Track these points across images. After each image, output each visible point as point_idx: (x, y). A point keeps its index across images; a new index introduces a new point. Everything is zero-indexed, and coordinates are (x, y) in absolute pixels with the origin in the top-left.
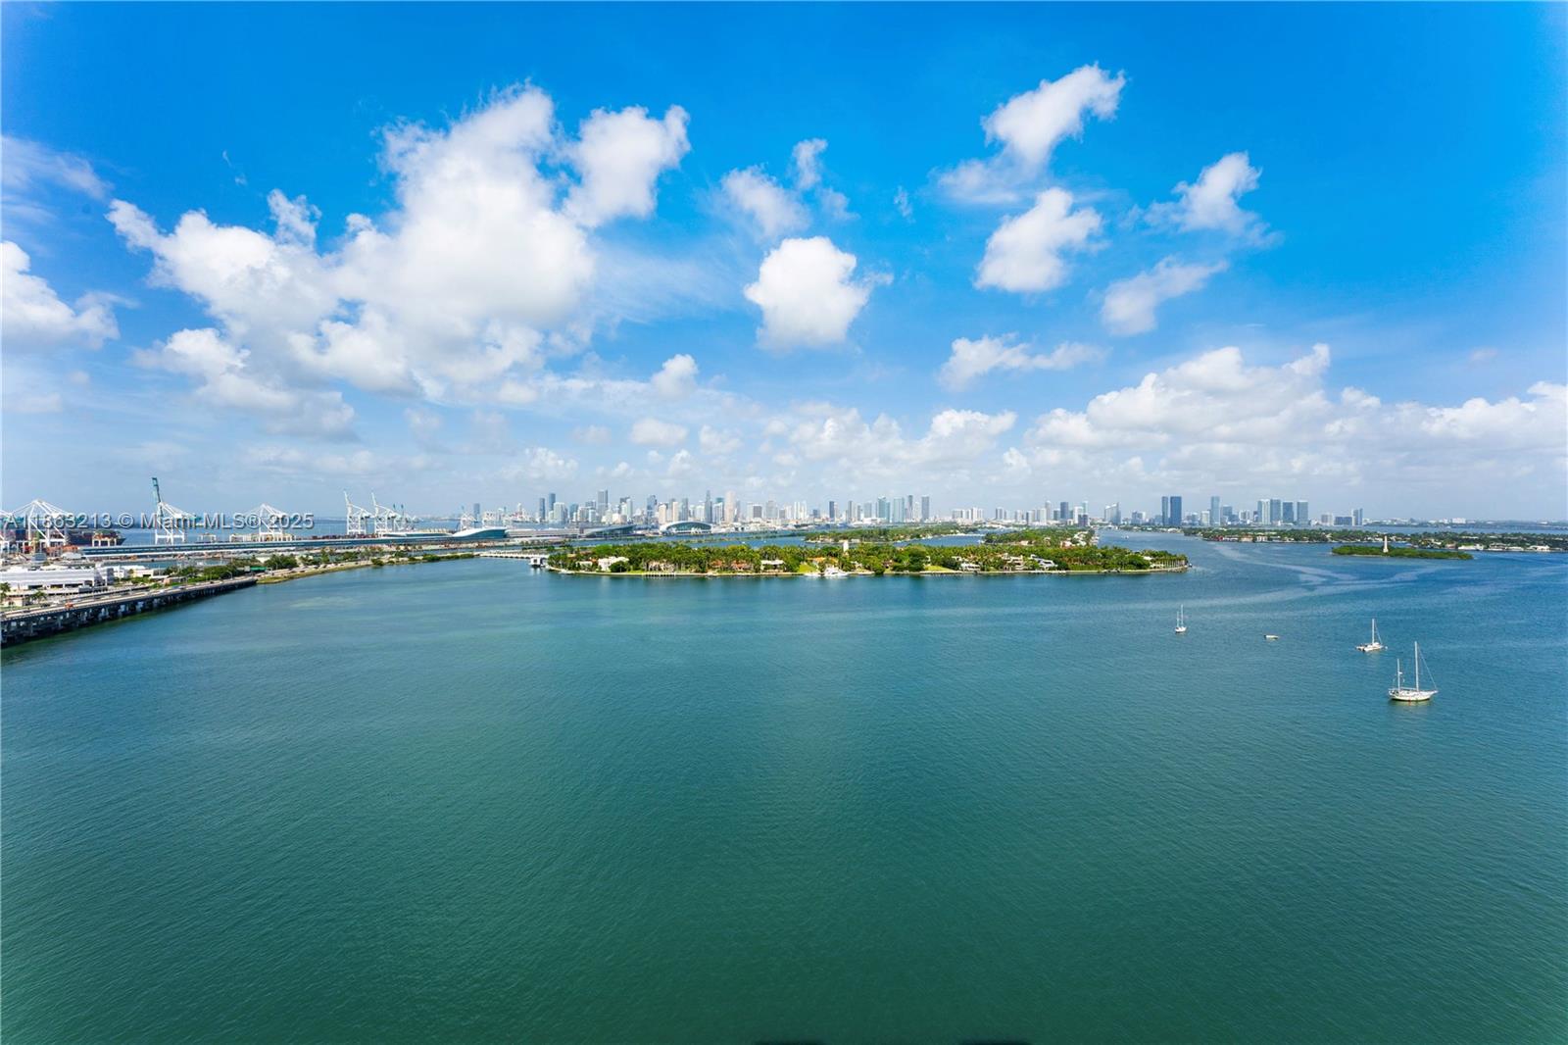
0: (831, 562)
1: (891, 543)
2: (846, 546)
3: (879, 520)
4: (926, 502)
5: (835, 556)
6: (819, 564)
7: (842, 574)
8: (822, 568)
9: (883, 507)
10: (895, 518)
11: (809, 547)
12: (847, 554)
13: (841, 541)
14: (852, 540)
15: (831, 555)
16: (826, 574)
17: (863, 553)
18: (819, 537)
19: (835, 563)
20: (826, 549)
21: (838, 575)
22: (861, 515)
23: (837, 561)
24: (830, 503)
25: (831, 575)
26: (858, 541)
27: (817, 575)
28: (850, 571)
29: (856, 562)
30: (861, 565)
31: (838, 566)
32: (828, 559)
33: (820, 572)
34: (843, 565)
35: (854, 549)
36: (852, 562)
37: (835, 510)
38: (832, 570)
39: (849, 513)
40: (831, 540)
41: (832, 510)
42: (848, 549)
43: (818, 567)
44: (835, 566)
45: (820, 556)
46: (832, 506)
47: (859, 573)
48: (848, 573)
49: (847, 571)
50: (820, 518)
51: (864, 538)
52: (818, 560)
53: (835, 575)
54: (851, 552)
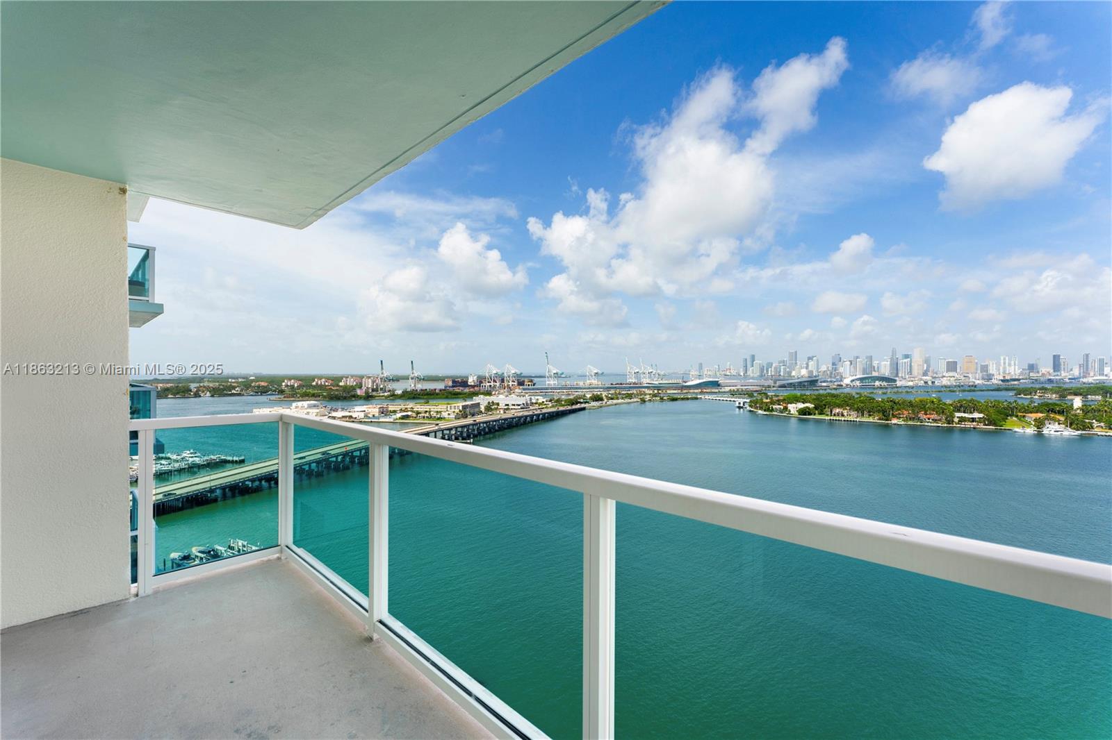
0: (1054, 420)
2: (1077, 402)
5: (1061, 412)
6: (1035, 420)
7: (1069, 433)
8: (1040, 424)
11: (1020, 402)
12: (1078, 411)
13: (1069, 397)
14: (1089, 396)
15: (1053, 411)
16: (1045, 431)
17: (1106, 411)
18: (1036, 392)
19: (1059, 420)
20: (1047, 405)
21: (1064, 433)
22: (1105, 369)
23: (1062, 418)
24: (1054, 356)
25: (1052, 432)
26: (1099, 398)
27: (1032, 432)
28: (1084, 430)
29: (1094, 421)
30: (1102, 424)
31: (1064, 424)
32: (1047, 416)
33: (1036, 429)
34: (1072, 423)
35: (1090, 406)
36: (1087, 421)
37: (1062, 363)
38: (1053, 427)
39: (1085, 367)
40: (1054, 396)
41: (1057, 363)
42: (1080, 406)
43: (1033, 423)
44: (1059, 424)
45: (1037, 412)
46: (1056, 359)
47: (1099, 433)
48: (1080, 432)
49: (1078, 430)
50: (1038, 372)
51: (1108, 395)
52: (1034, 416)
53: (1059, 433)
54: (1086, 410)
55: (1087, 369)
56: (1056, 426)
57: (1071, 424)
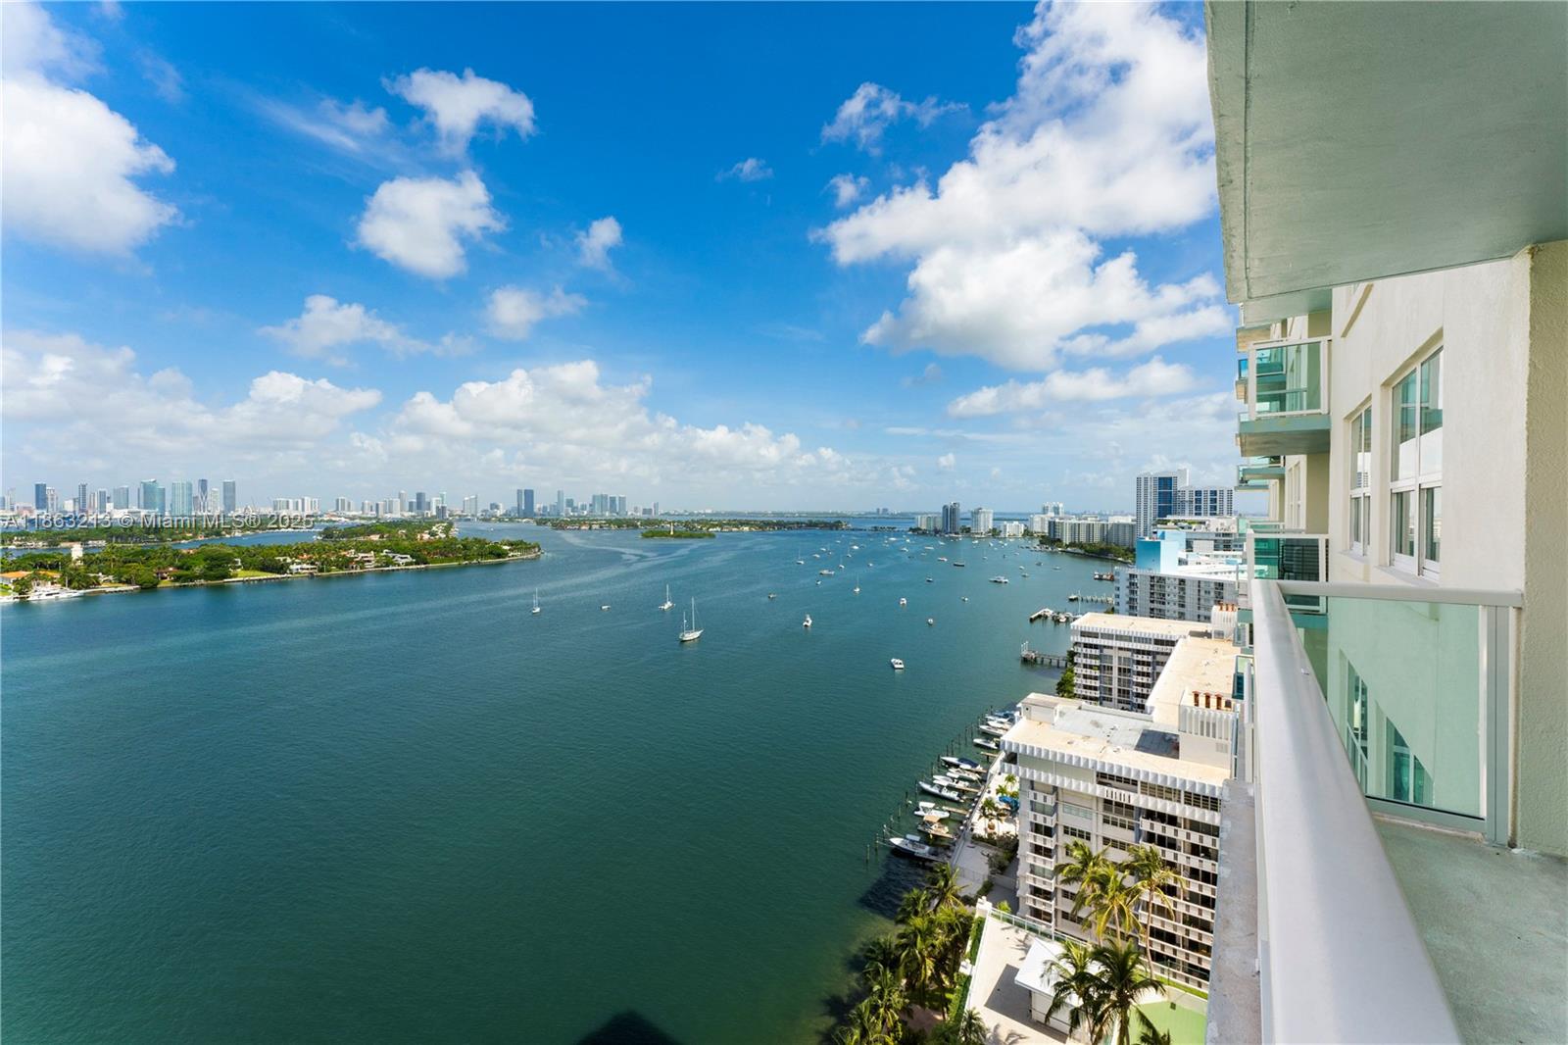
0: (45, 578)
1: (169, 543)
2: (77, 551)
3: (143, 512)
4: (229, 490)
5: (54, 567)
7: (67, 594)
8: (23, 587)
9: (150, 494)
10: (174, 511)
12: (79, 563)
13: (63, 545)
14: (90, 542)
15: (42, 566)
16: (32, 597)
17: (114, 560)
18: (11, 540)
19: (53, 578)
20: (33, 557)
21: (60, 596)
22: (108, 505)
23: (57, 575)
24: (37, 486)
25: (44, 597)
26: (103, 543)
27: (11, 600)
28: (87, 588)
29: (100, 574)
30: (111, 577)
31: (59, 583)
32: (35, 573)
33: (17, 595)
34: (72, 580)
35: (94, 555)
36: (92, 575)
37: (49, 497)
38: (45, 589)
39: (81, 500)
40: (41, 543)
41: (41, 496)
42: (81, 555)
43: (13, 587)
44: (53, 584)
45: (17, 570)
46: (40, 490)
47: (108, 590)
48: (82, 591)
49: (80, 589)
50: (12, 509)
51: (114, 539)
52: (13, 576)
53: (53, 597)
54: (88, 559)
55: (84, 506)
56: (49, 588)
57: (70, 583)
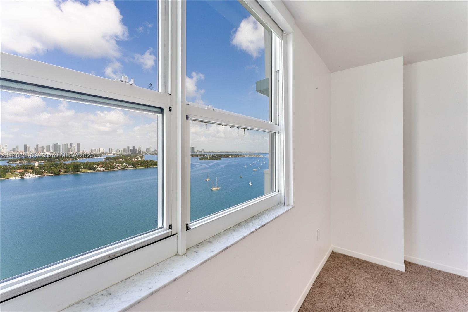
0: (28, 172)
1: (62, 162)
2: (37, 164)
3: (54, 153)
4: (79, 145)
5: (30, 169)
6: (20, 173)
7: (35, 176)
8: (22, 174)
9: (56, 147)
10: (62, 152)
12: (37, 167)
13: (32, 162)
14: (40, 161)
15: (27, 168)
16: (25, 177)
17: (47, 166)
18: (18, 161)
19: (30, 172)
20: (24, 166)
21: (33, 177)
22: (44, 150)
23: (32, 171)
24: (24, 145)
25: (28, 177)
26: (43, 161)
27: (19, 178)
28: (40, 175)
29: (43, 171)
30: (46, 172)
31: (32, 173)
32: (25, 170)
33: (21, 177)
34: (35, 172)
35: (41, 165)
36: (41, 171)
37: (28, 148)
38: (28, 175)
39: (36, 149)
40: (26, 162)
41: (26, 148)
42: (38, 165)
43: (19, 174)
44: (30, 173)
45: (20, 169)
46: (25, 146)
47: (46, 175)
48: (39, 176)
49: (38, 175)
50: (17, 152)
51: (46, 160)
52: (19, 171)
53: (31, 177)
54: (40, 167)
55: (37, 151)
56: (29, 174)
57: (35, 173)
